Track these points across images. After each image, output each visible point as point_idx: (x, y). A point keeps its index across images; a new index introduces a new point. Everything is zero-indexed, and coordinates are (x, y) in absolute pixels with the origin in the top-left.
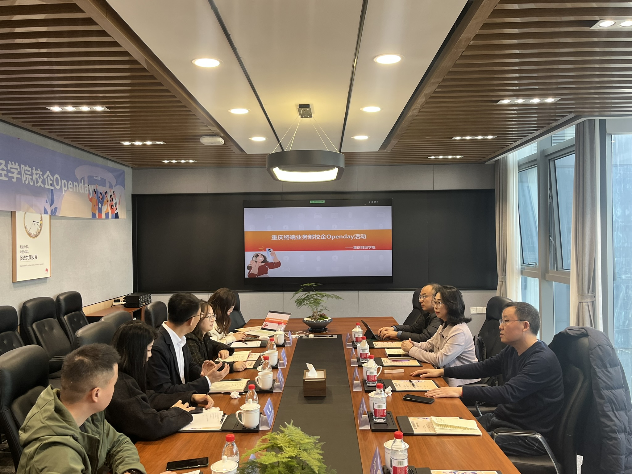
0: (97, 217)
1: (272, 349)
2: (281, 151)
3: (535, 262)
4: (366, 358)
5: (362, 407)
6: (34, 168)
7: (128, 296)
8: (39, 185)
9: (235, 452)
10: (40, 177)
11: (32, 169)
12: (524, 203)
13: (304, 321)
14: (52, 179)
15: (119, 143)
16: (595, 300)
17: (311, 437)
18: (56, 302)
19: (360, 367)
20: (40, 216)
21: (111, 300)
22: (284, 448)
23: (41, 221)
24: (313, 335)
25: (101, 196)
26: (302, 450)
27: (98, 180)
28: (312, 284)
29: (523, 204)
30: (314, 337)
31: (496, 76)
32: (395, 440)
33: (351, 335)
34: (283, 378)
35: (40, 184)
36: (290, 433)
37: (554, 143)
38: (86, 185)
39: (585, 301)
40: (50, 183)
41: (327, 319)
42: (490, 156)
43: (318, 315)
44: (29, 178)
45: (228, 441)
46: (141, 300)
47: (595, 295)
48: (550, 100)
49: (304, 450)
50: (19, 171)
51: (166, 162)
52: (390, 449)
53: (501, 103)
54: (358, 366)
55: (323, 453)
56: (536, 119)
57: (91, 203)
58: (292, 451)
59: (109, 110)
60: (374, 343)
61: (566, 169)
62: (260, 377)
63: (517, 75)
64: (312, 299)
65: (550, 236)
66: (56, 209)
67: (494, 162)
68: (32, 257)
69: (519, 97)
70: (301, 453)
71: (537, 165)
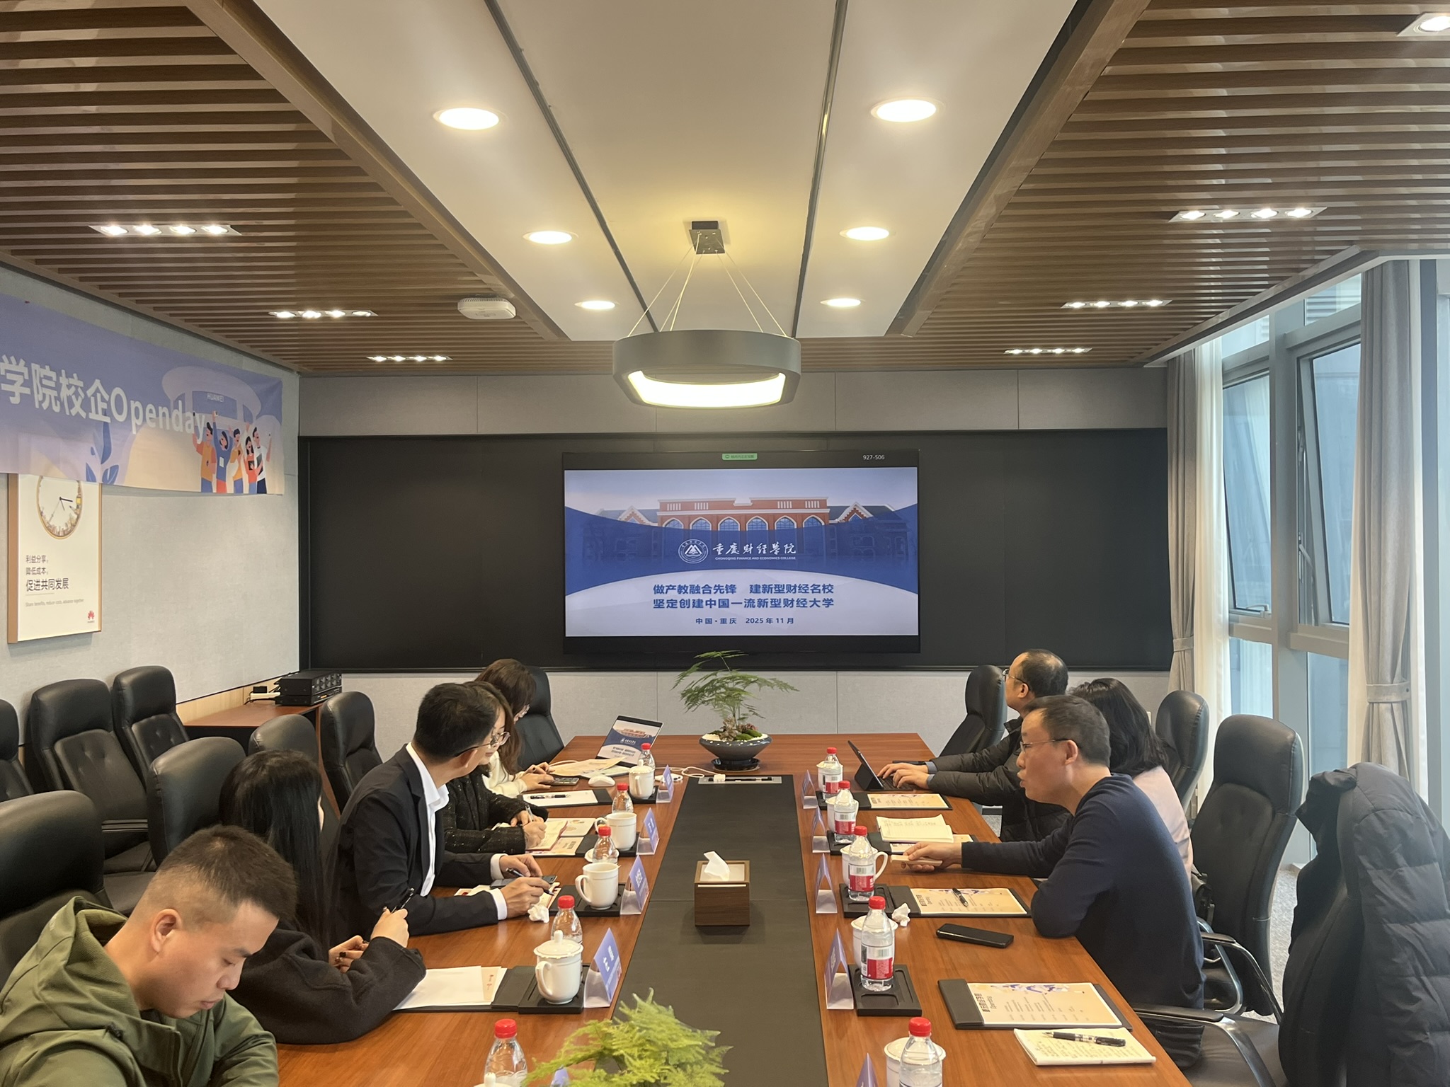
0: (215, 491)
1: (621, 810)
2: (652, 331)
3: (1264, 604)
4: (849, 833)
5: (834, 955)
6: (63, 371)
7: (286, 677)
8: (74, 412)
9: (516, 1062)
10: (77, 394)
11: (59, 375)
12: (1236, 463)
13: (703, 743)
14: (107, 399)
15: (267, 314)
16: (1410, 698)
17: (695, 1032)
18: (112, 691)
19: (836, 854)
20: (77, 487)
21: (245, 688)
22: (628, 1060)
23: (79, 497)
24: (724, 775)
25: (224, 439)
26: (674, 1065)
27: (218, 402)
28: (723, 652)
29: (1234, 466)
30: (726, 780)
31: (1171, 152)
32: (911, 1039)
33: (815, 778)
34: (646, 879)
35: (77, 409)
36: (644, 1023)
37: (1309, 318)
38: (189, 414)
39: (1385, 700)
40: (103, 409)
41: (758, 738)
42: (1155, 350)
43: (738, 727)
44: (50, 396)
45: (501, 1037)
46: (318, 689)
47: (1410, 684)
48: (1300, 213)
49: (678, 1066)
50: (27, 377)
51: (379, 359)
52: (899, 1060)
53: (1181, 220)
54: (829, 851)
55: (725, 1073)
56: (1267, 259)
57: (200, 457)
58: (648, 1069)
59: (240, 234)
60: (870, 796)
61: (1340, 382)
62: (588, 877)
63: (1223, 151)
64: (723, 690)
65: (1300, 542)
66: (114, 469)
67: (1165, 363)
68: (56, 583)
69: (1226, 206)
70: (670, 1073)
71: (1268, 372)
